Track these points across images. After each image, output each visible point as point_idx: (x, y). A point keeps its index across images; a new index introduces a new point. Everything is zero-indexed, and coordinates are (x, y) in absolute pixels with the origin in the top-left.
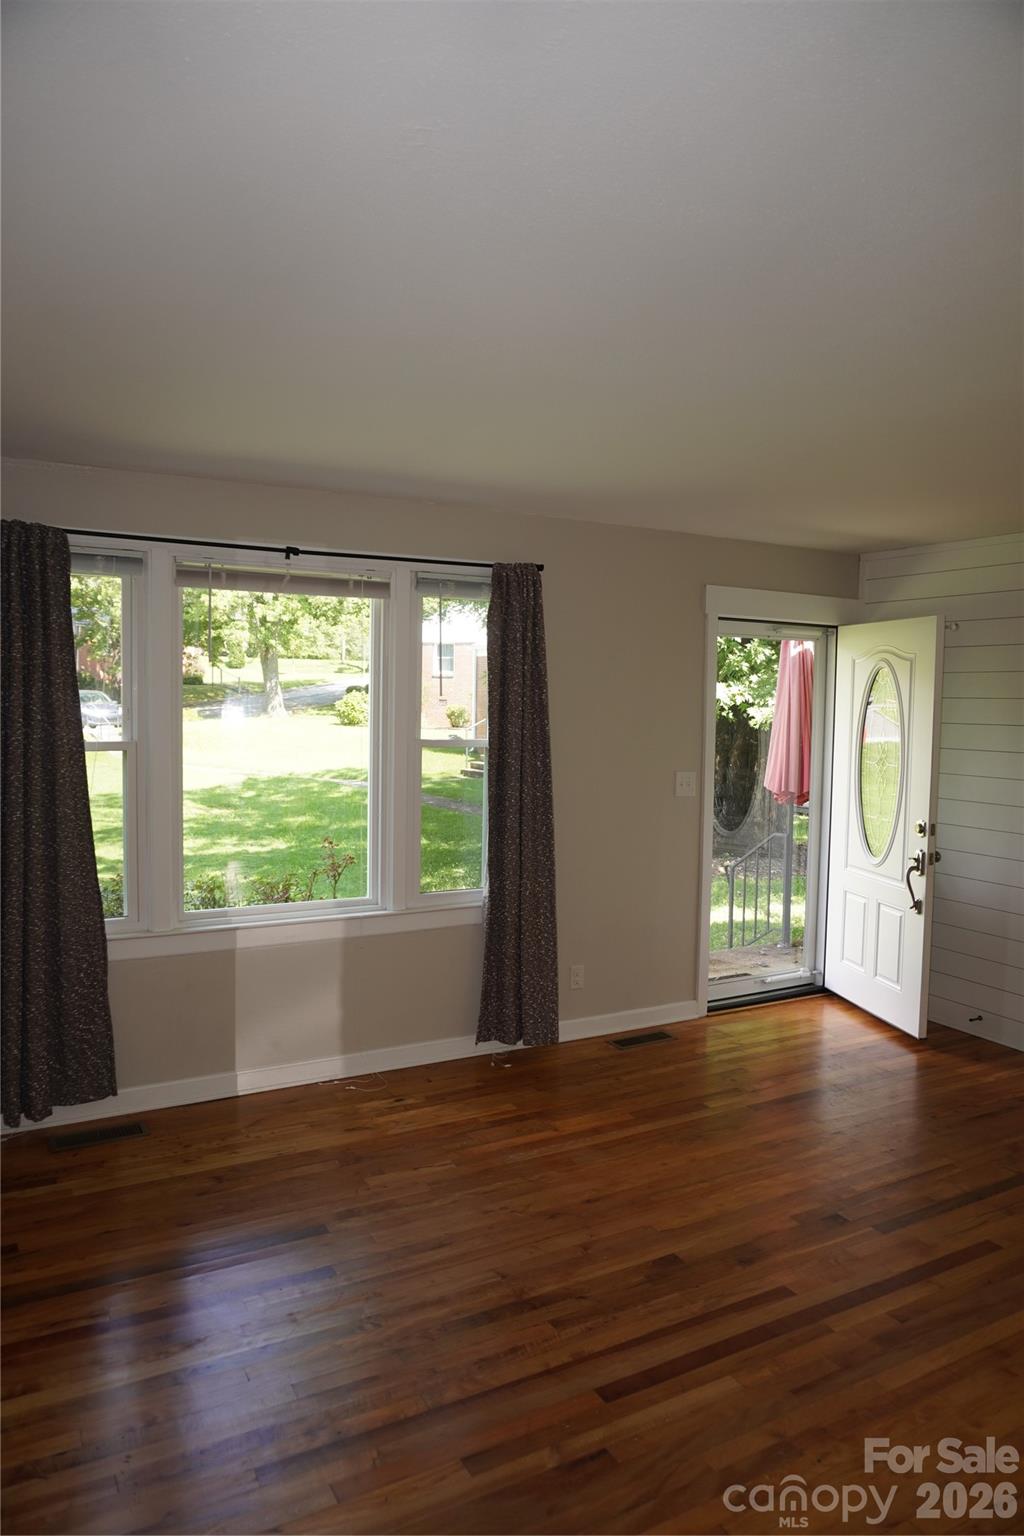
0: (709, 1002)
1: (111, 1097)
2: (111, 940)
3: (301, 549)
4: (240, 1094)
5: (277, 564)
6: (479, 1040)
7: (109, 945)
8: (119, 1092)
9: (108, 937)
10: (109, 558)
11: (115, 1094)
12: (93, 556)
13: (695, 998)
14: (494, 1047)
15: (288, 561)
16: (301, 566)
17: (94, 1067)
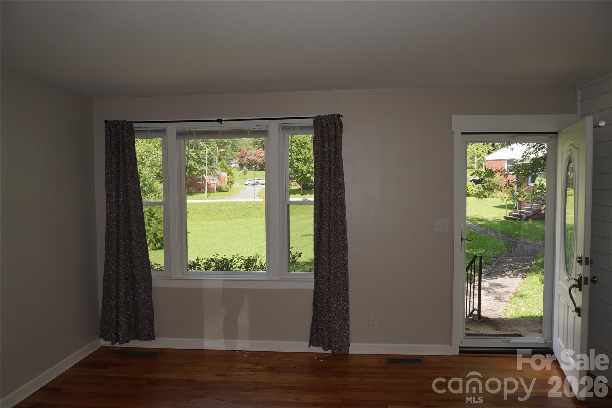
0: (460, 347)
1: (154, 340)
2: (153, 279)
3: (223, 119)
4: (205, 349)
5: (216, 126)
6: (310, 345)
7: (153, 281)
8: (156, 339)
9: (152, 278)
10: (152, 131)
11: (155, 339)
12: (146, 131)
13: (451, 344)
14: (319, 350)
15: (221, 125)
16: (227, 126)
17: (149, 327)
